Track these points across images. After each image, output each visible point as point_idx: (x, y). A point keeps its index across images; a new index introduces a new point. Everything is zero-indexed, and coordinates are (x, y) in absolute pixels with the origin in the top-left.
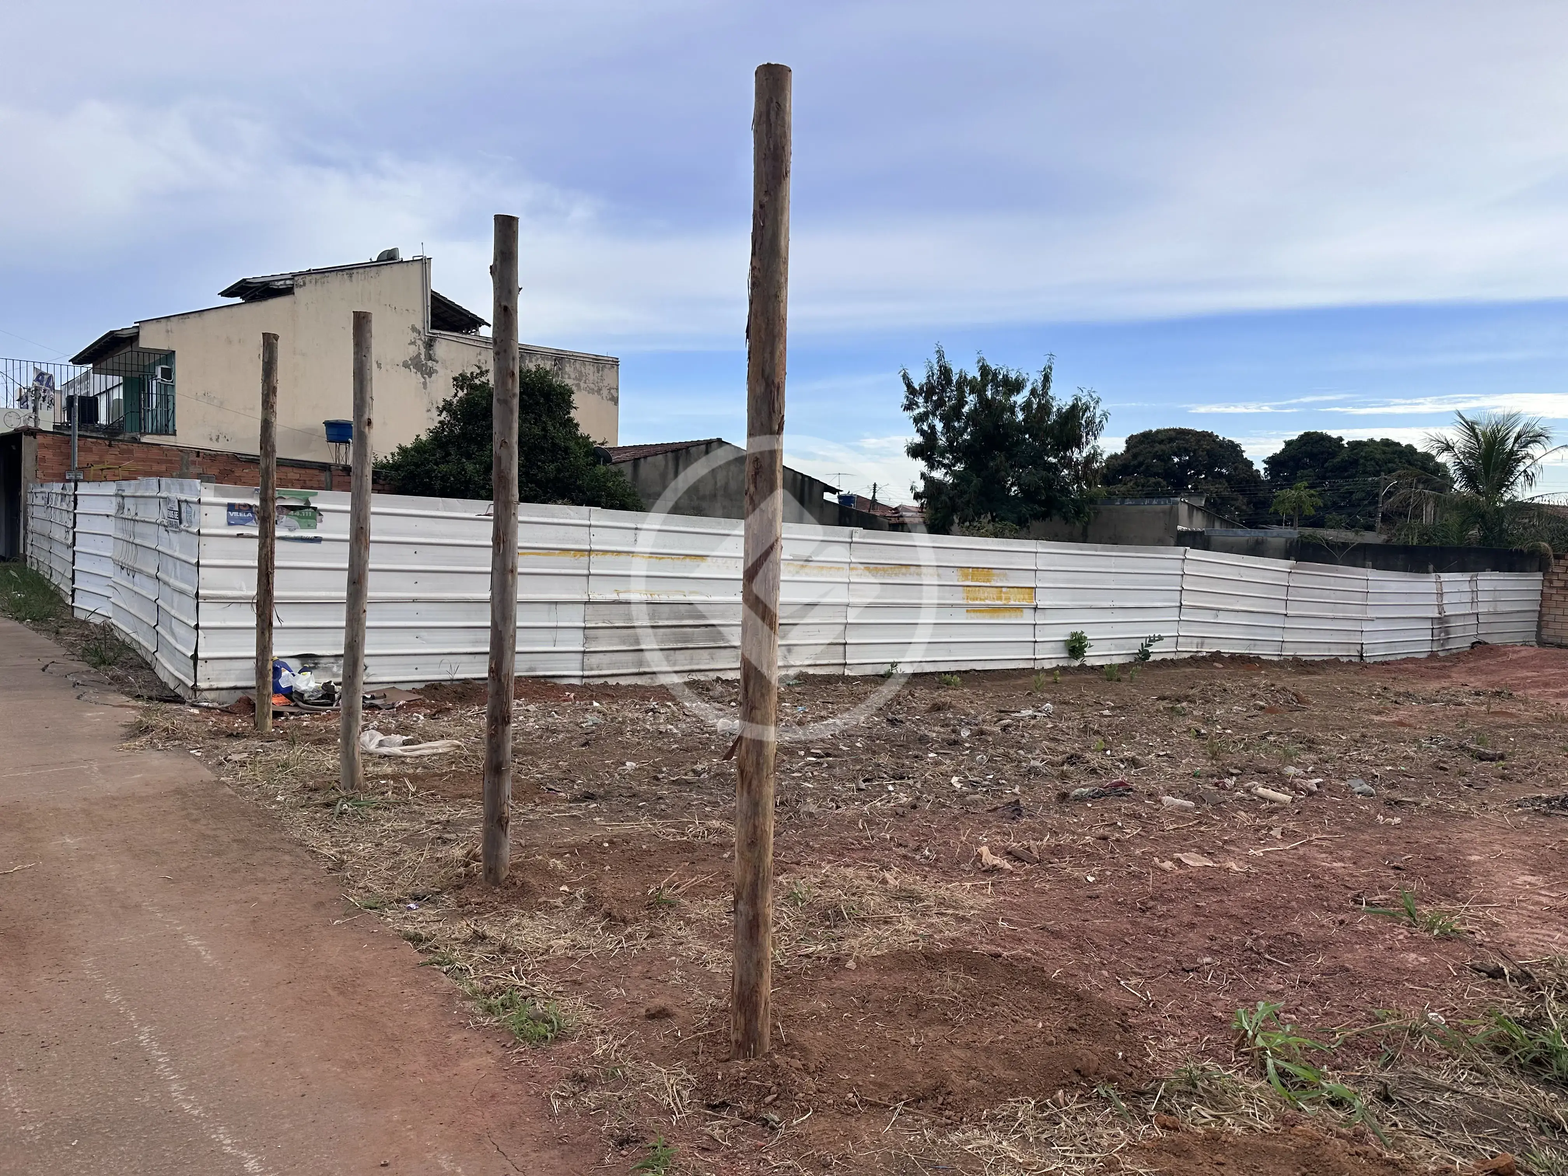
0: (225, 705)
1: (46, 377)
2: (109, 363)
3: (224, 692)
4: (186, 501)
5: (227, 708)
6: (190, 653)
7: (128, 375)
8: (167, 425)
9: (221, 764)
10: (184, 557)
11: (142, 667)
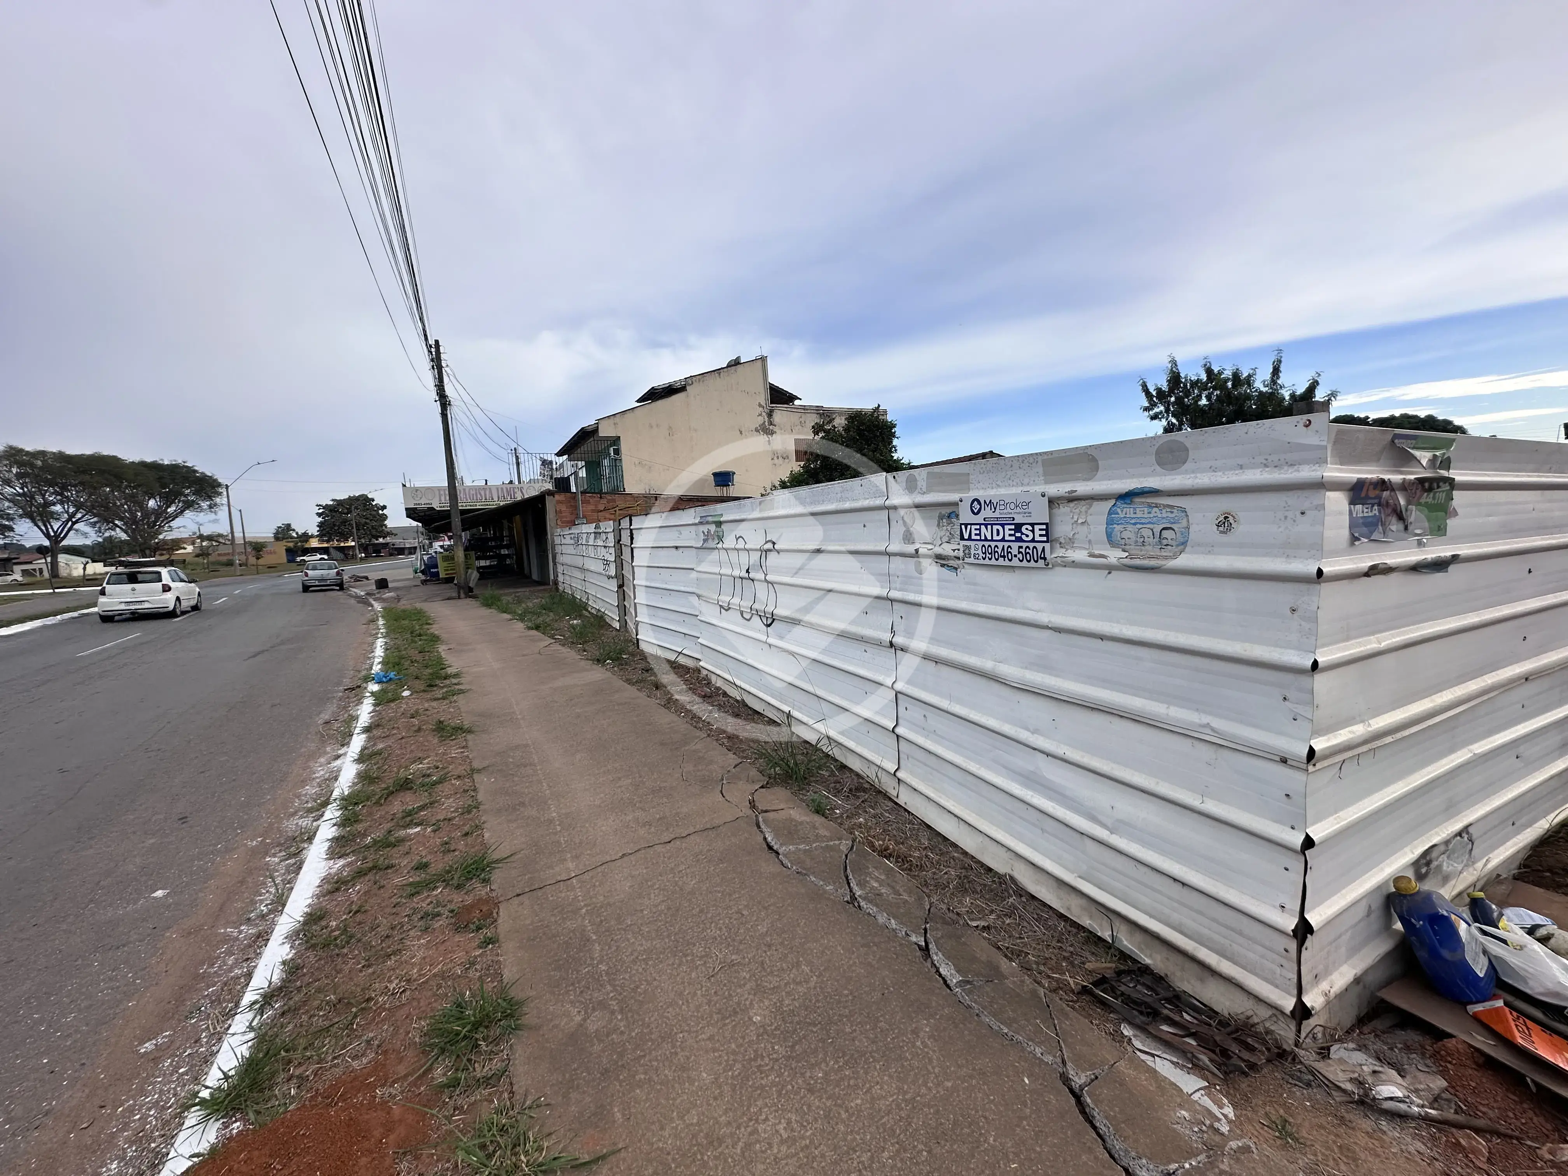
1: (548, 463)
2: (578, 452)
7: (590, 458)
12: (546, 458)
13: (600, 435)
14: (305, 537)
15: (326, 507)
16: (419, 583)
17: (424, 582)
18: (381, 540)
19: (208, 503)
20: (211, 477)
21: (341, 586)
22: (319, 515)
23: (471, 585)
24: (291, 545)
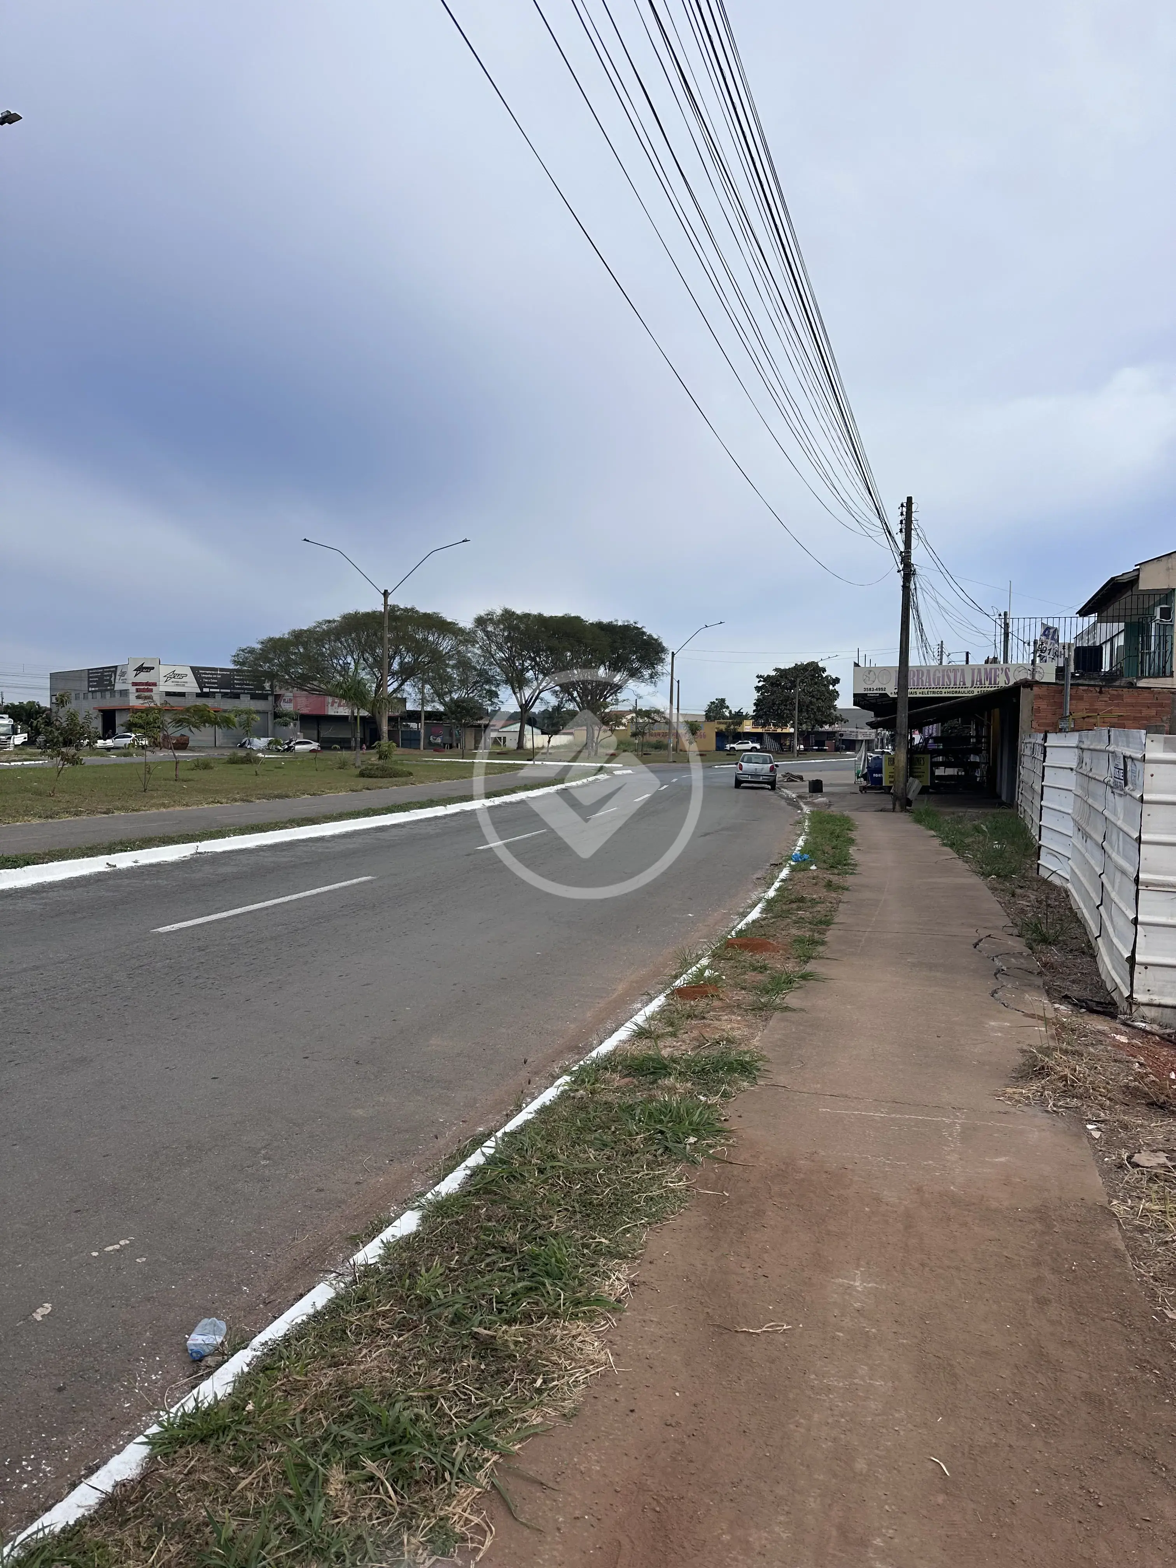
0: (1168, 1031)
1: (1051, 631)
2: (1112, 610)
3: (1168, 1011)
4: (1130, 757)
5: (1169, 1035)
6: (1127, 955)
7: (1128, 620)
8: (1164, 667)
9: (1121, 1166)
10: (1126, 829)
11: (1084, 953)
12: (1050, 625)
13: (1140, 588)
14: (739, 717)
15: (767, 679)
16: (858, 790)
17: (863, 789)
18: (827, 727)
19: (650, 672)
20: (656, 640)
21: (773, 784)
22: (758, 689)
23: (909, 797)
24: (723, 727)
